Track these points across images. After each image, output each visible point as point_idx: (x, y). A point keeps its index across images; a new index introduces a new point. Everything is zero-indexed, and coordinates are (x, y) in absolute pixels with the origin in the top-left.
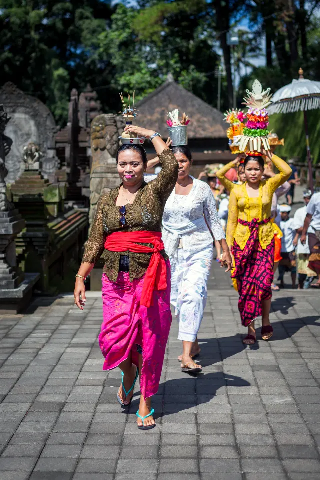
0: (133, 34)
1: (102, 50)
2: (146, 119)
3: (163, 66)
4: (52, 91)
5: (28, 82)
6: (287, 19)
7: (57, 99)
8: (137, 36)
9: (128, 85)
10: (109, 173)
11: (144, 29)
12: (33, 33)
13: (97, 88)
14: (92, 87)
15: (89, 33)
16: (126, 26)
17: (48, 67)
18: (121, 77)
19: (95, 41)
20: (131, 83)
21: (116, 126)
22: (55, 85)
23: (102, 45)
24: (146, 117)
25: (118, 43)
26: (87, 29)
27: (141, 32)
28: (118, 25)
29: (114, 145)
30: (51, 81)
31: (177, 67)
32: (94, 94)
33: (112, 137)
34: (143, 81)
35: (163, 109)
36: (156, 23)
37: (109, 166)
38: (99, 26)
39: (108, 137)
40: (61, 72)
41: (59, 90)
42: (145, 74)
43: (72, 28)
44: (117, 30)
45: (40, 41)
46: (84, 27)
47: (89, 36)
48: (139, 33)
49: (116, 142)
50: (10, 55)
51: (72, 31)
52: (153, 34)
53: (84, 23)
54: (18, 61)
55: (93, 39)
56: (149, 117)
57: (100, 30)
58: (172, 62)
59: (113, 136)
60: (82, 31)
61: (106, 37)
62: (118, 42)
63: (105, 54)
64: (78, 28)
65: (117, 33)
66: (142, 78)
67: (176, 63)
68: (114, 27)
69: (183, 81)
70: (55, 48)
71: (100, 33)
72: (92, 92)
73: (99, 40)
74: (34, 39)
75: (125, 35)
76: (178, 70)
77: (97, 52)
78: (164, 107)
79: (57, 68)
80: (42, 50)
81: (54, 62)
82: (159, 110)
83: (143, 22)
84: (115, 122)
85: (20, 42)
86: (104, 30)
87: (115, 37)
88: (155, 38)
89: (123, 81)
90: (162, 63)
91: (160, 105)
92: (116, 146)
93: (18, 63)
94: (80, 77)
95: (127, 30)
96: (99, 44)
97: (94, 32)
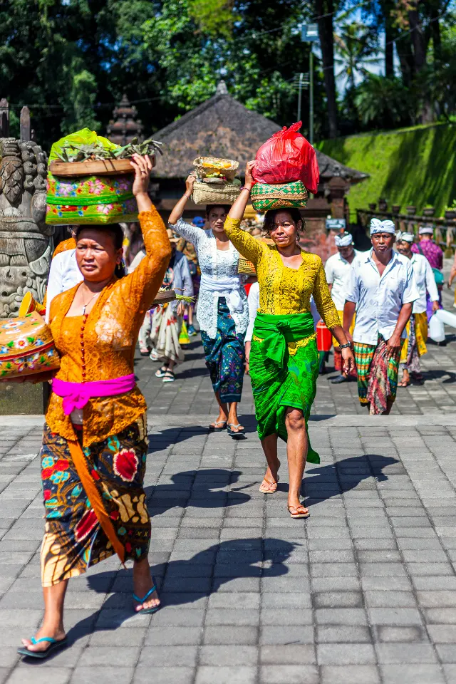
0: (193, 23)
1: (146, 45)
2: (183, 148)
3: (234, 71)
4: (72, 104)
5: (36, 90)
6: (410, 8)
7: (78, 117)
8: (197, 27)
9: (183, 98)
10: (5, 230)
11: (207, 17)
12: (44, 19)
13: (136, 102)
14: (129, 98)
15: (127, 20)
16: (181, 11)
17: (65, 69)
18: (173, 86)
19: (135, 32)
20: (188, 95)
21: (20, 157)
22: (76, 96)
23: (146, 38)
24: (183, 144)
25: (169, 37)
26: (125, 15)
27: (202, 21)
28: (170, 10)
29: (14, 186)
30: (70, 89)
31: (255, 73)
32: (133, 110)
33: (11, 174)
34: (205, 92)
35: (210, 133)
36: (225, 8)
37: (5, 220)
38: (142, 11)
39: (6, 174)
40: (84, 76)
41: (81, 102)
42: (208, 82)
43: (102, 12)
44: (168, 17)
45: (54, 30)
46: (121, 10)
47: (127, 25)
48: (199, 22)
49: (18, 181)
50: (11, 50)
51: (102, 16)
52: (219, 25)
53: (121, 5)
54: (21, 58)
55: (133, 29)
56: (188, 145)
57: (143, 16)
58: (247, 66)
59: (13, 172)
60: (118, 16)
61: (153, 27)
62: (169, 34)
63: (150, 51)
64: (111, 12)
65: (168, 22)
66: (204, 88)
67: (253, 67)
68: (165, 11)
69: (262, 93)
70: (80, 42)
71: (144, 21)
72: (130, 106)
73: (142, 30)
74: (45, 27)
75: (180, 25)
76: (256, 77)
77: (139, 49)
78: (211, 130)
79: (78, 71)
80: (57, 43)
81: (76, 61)
82: (203, 134)
83: (206, 6)
84: (19, 150)
85: (25, 31)
86: (150, 17)
87: (166, 27)
88: (223, 30)
89: (176, 91)
90: (233, 67)
91: (206, 128)
92: (17, 187)
93: (22, 62)
94: (114, 84)
95: (184, 18)
96: (142, 37)
97: (135, 19)
